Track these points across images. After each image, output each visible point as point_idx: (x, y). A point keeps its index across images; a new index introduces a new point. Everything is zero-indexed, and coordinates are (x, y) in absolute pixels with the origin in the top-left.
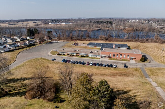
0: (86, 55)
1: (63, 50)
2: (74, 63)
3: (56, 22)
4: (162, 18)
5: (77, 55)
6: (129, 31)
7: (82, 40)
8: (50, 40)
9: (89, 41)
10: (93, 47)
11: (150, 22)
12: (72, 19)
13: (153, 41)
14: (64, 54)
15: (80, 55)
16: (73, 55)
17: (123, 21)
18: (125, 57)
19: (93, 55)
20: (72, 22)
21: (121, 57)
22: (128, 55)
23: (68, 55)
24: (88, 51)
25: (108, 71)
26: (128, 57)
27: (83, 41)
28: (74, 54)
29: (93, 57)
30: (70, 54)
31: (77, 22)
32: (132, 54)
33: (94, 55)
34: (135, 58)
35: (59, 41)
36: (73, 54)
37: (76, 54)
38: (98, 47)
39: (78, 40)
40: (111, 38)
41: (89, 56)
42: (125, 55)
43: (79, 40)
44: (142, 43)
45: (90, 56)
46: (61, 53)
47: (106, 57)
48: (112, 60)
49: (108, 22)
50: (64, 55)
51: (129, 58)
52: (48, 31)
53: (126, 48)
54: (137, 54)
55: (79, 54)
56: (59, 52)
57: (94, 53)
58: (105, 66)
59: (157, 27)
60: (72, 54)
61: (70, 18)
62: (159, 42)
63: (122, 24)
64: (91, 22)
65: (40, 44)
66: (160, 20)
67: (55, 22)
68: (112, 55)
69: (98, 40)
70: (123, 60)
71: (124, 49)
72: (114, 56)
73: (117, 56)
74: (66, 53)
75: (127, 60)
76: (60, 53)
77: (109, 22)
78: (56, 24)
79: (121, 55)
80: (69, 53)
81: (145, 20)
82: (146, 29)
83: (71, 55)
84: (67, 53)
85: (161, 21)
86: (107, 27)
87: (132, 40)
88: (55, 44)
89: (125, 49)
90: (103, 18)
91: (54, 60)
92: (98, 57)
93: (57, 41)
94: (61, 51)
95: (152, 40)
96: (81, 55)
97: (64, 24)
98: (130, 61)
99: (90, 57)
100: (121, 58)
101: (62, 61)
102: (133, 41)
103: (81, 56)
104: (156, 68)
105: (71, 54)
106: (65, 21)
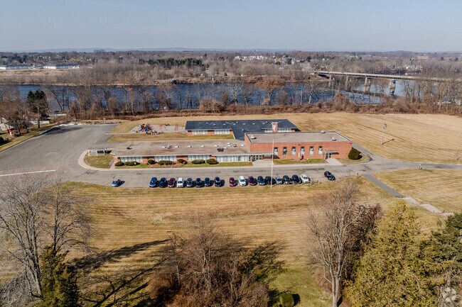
0: (208, 158)
1: (128, 148)
2: (192, 187)
3: (21, 61)
4: (321, 51)
5: (182, 161)
6: (272, 83)
7: (149, 115)
8: (45, 122)
9: (175, 116)
10: (204, 133)
11: (291, 60)
12: (75, 54)
13: (334, 107)
14: (138, 161)
15: (190, 160)
16: (169, 163)
17: (227, 58)
18: (311, 153)
19: (231, 157)
20: (79, 63)
21: (303, 153)
22: (321, 147)
23: (153, 163)
24: (206, 145)
25: (300, 195)
26: (320, 152)
27: (156, 117)
28: (171, 160)
29: (229, 160)
30: (157, 160)
31: (93, 61)
32: (328, 144)
33: (234, 156)
34: (337, 153)
35: (80, 124)
36: (167, 159)
37: (177, 157)
38: (218, 133)
39: (137, 116)
40: (232, 105)
41: (218, 160)
42: (312, 147)
43: (141, 117)
44: (312, 113)
45: (221, 160)
46: (126, 161)
47: (264, 157)
48: (283, 164)
49: (190, 60)
50: (138, 164)
51: (324, 153)
52: (31, 93)
53: (292, 129)
54: (339, 143)
55: (187, 156)
56: (119, 158)
57: (230, 151)
58: (281, 182)
59: (313, 74)
60: (164, 159)
61: (69, 51)
62: (347, 108)
63: (227, 66)
64: (142, 61)
65: (18, 136)
66: (312, 56)
67: (19, 63)
68: (281, 150)
69: (198, 113)
70: (310, 162)
71: (288, 131)
72: (285, 153)
73: (294, 153)
74: (143, 158)
75: (318, 161)
76: (123, 161)
77: (194, 62)
78: (24, 69)
79: (303, 147)
80: (153, 157)
81: (279, 55)
82: (290, 78)
83: (162, 163)
84: (148, 158)
85: (314, 58)
86: (192, 75)
87: (286, 109)
88: (74, 132)
89: (290, 131)
90: (167, 50)
91: (119, 183)
92: (243, 160)
93: (71, 124)
94: (125, 153)
95: (331, 105)
96: (193, 159)
97: (54, 68)
98: (327, 162)
99: (221, 164)
100: (303, 157)
101: (151, 183)
102: (289, 109)
103: (195, 162)
104: (396, 172)
105: (160, 160)
106: (53, 59)
